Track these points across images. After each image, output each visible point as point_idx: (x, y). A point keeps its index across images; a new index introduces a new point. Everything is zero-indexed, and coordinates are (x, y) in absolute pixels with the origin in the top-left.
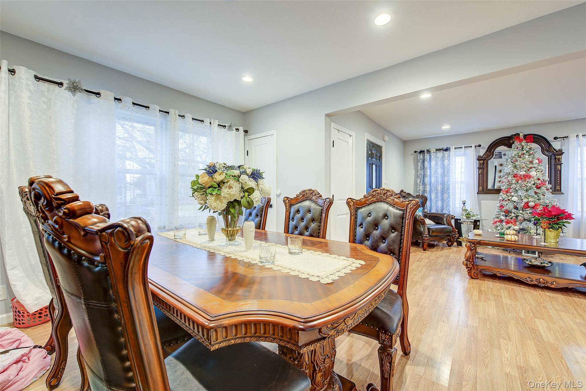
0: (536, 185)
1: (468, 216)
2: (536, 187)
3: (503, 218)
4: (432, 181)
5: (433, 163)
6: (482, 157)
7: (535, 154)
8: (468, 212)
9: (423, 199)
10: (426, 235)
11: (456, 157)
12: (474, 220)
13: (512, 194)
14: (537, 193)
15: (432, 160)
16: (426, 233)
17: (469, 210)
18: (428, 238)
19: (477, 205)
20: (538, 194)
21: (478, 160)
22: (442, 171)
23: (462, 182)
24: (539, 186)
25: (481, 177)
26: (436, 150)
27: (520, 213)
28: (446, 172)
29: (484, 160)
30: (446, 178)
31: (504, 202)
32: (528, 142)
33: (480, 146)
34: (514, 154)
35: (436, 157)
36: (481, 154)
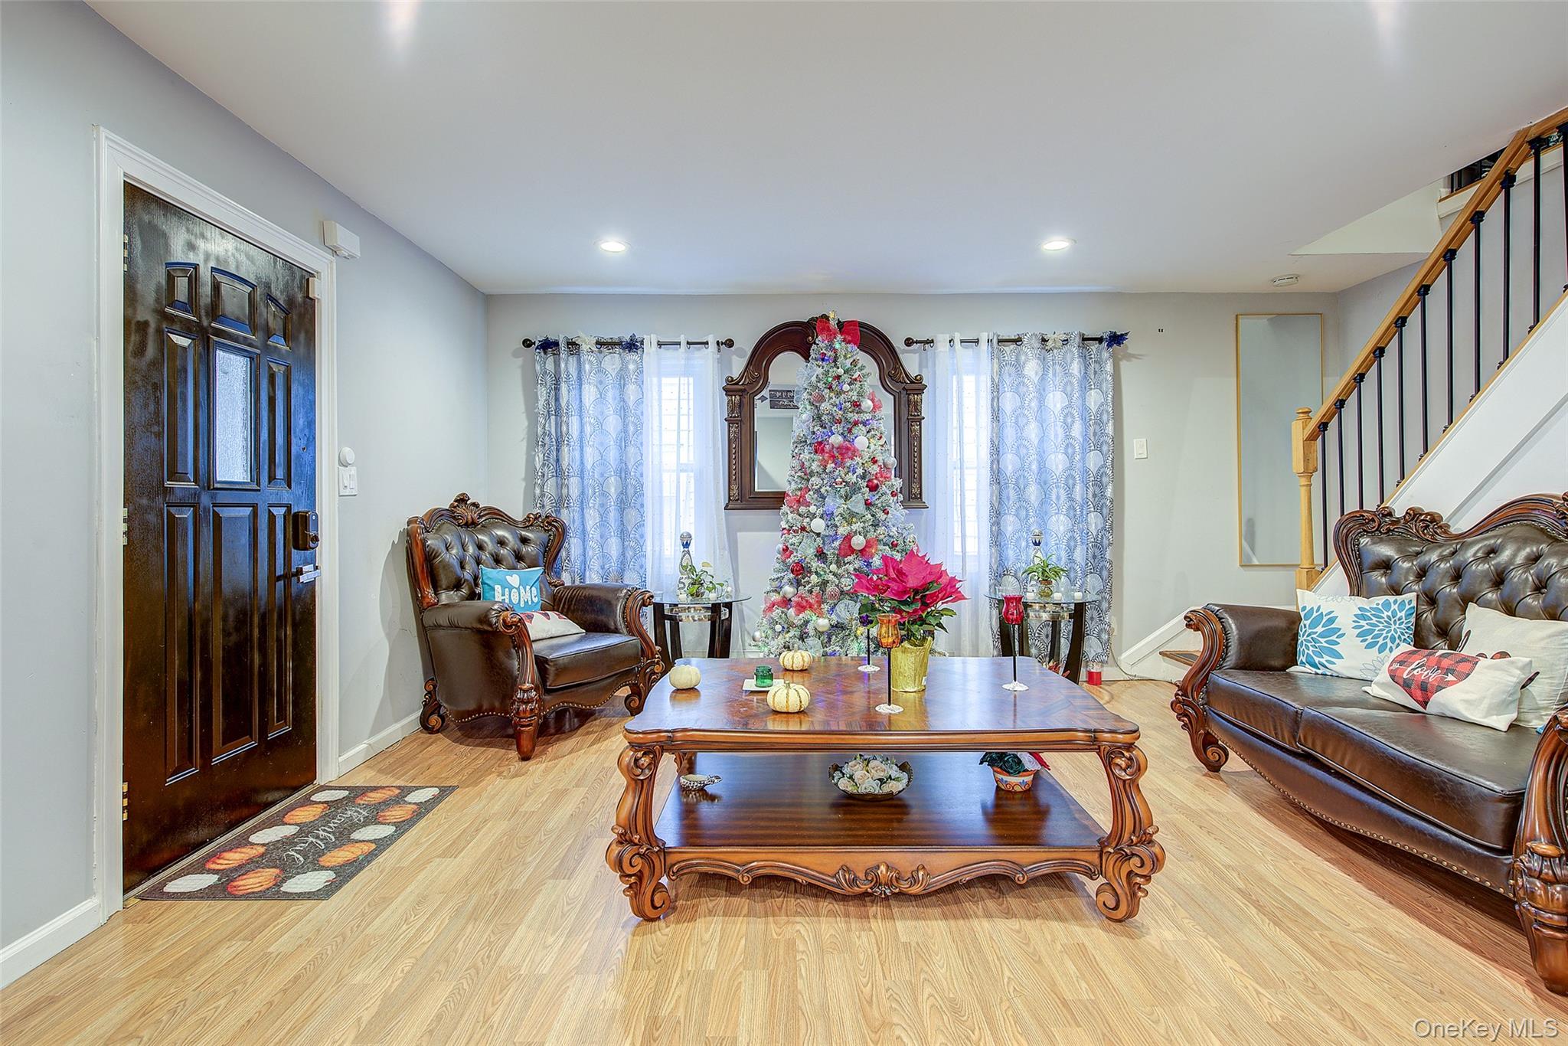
0: (869, 481)
1: (697, 587)
2: (867, 486)
3: (789, 590)
4: (585, 461)
5: (590, 393)
6: (737, 384)
7: (866, 383)
8: (697, 575)
9: (548, 531)
10: (525, 691)
11: (664, 380)
12: (713, 604)
13: (812, 509)
14: (870, 504)
15: (585, 380)
16: (527, 686)
17: (698, 569)
18: (534, 705)
19: (724, 548)
20: (873, 509)
21: (728, 391)
22: (620, 427)
23: (681, 469)
24: (875, 482)
25: (735, 453)
26: (598, 343)
27: (831, 572)
28: (631, 429)
29: (742, 392)
30: (631, 450)
31: (791, 536)
32: (849, 342)
33: (730, 343)
34: (815, 376)
35: (601, 371)
36: (736, 375)
